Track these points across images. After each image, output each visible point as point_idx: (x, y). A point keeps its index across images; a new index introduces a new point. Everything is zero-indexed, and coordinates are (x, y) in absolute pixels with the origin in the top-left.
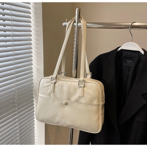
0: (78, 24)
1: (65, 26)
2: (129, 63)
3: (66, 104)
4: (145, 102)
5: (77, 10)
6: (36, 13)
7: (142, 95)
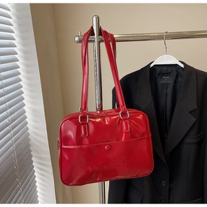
5: (95, 19)
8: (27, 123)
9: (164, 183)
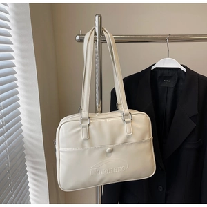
2: (168, 83)
3: (112, 151)
8: (22, 125)
9: (160, 189)
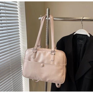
0: (48, 18)
1: (40, 19)
2: (81, 42)
4: (91, 67)
5: (47, 9)
6: (21, 11)
7: (89, 62)
